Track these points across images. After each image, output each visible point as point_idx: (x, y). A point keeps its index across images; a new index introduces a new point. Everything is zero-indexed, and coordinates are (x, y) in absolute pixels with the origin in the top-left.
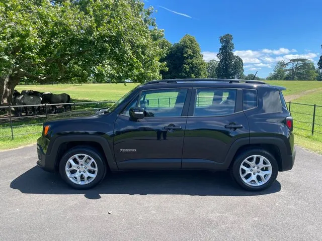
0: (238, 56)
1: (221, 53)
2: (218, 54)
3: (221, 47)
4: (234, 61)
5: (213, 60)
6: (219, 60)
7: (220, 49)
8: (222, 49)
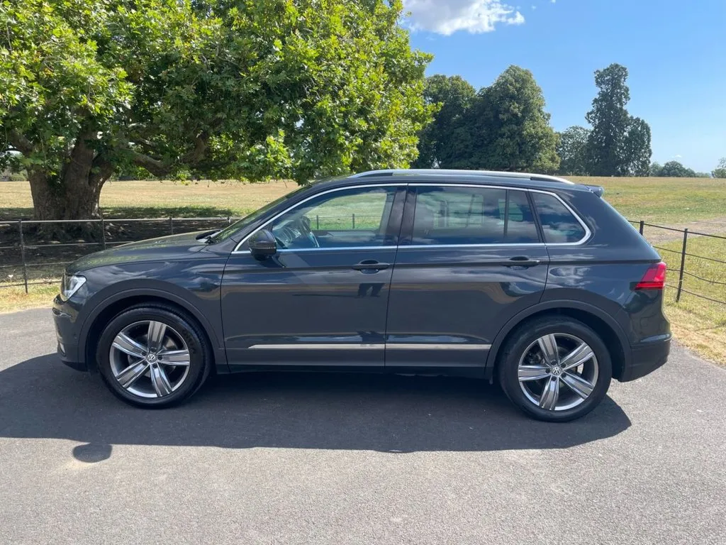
0: (638, 119)
1: (598, 110)
2: (588, 114)
3: (597, 97)
4: (629, 128)
5: (575, 128)
6: (591, 127)
7: (596, 101)
8: (602, 100)
